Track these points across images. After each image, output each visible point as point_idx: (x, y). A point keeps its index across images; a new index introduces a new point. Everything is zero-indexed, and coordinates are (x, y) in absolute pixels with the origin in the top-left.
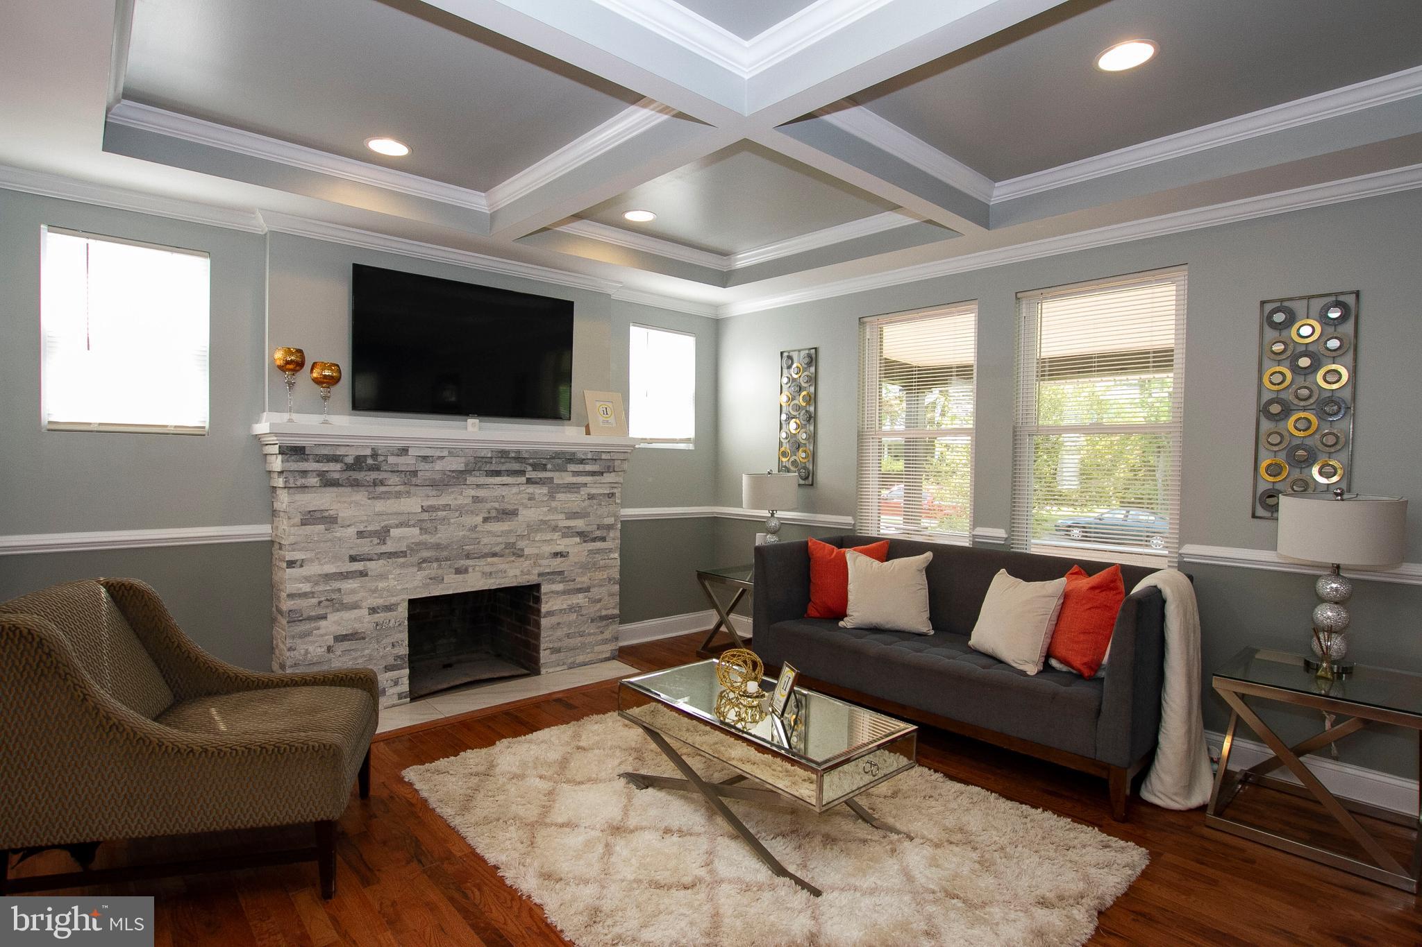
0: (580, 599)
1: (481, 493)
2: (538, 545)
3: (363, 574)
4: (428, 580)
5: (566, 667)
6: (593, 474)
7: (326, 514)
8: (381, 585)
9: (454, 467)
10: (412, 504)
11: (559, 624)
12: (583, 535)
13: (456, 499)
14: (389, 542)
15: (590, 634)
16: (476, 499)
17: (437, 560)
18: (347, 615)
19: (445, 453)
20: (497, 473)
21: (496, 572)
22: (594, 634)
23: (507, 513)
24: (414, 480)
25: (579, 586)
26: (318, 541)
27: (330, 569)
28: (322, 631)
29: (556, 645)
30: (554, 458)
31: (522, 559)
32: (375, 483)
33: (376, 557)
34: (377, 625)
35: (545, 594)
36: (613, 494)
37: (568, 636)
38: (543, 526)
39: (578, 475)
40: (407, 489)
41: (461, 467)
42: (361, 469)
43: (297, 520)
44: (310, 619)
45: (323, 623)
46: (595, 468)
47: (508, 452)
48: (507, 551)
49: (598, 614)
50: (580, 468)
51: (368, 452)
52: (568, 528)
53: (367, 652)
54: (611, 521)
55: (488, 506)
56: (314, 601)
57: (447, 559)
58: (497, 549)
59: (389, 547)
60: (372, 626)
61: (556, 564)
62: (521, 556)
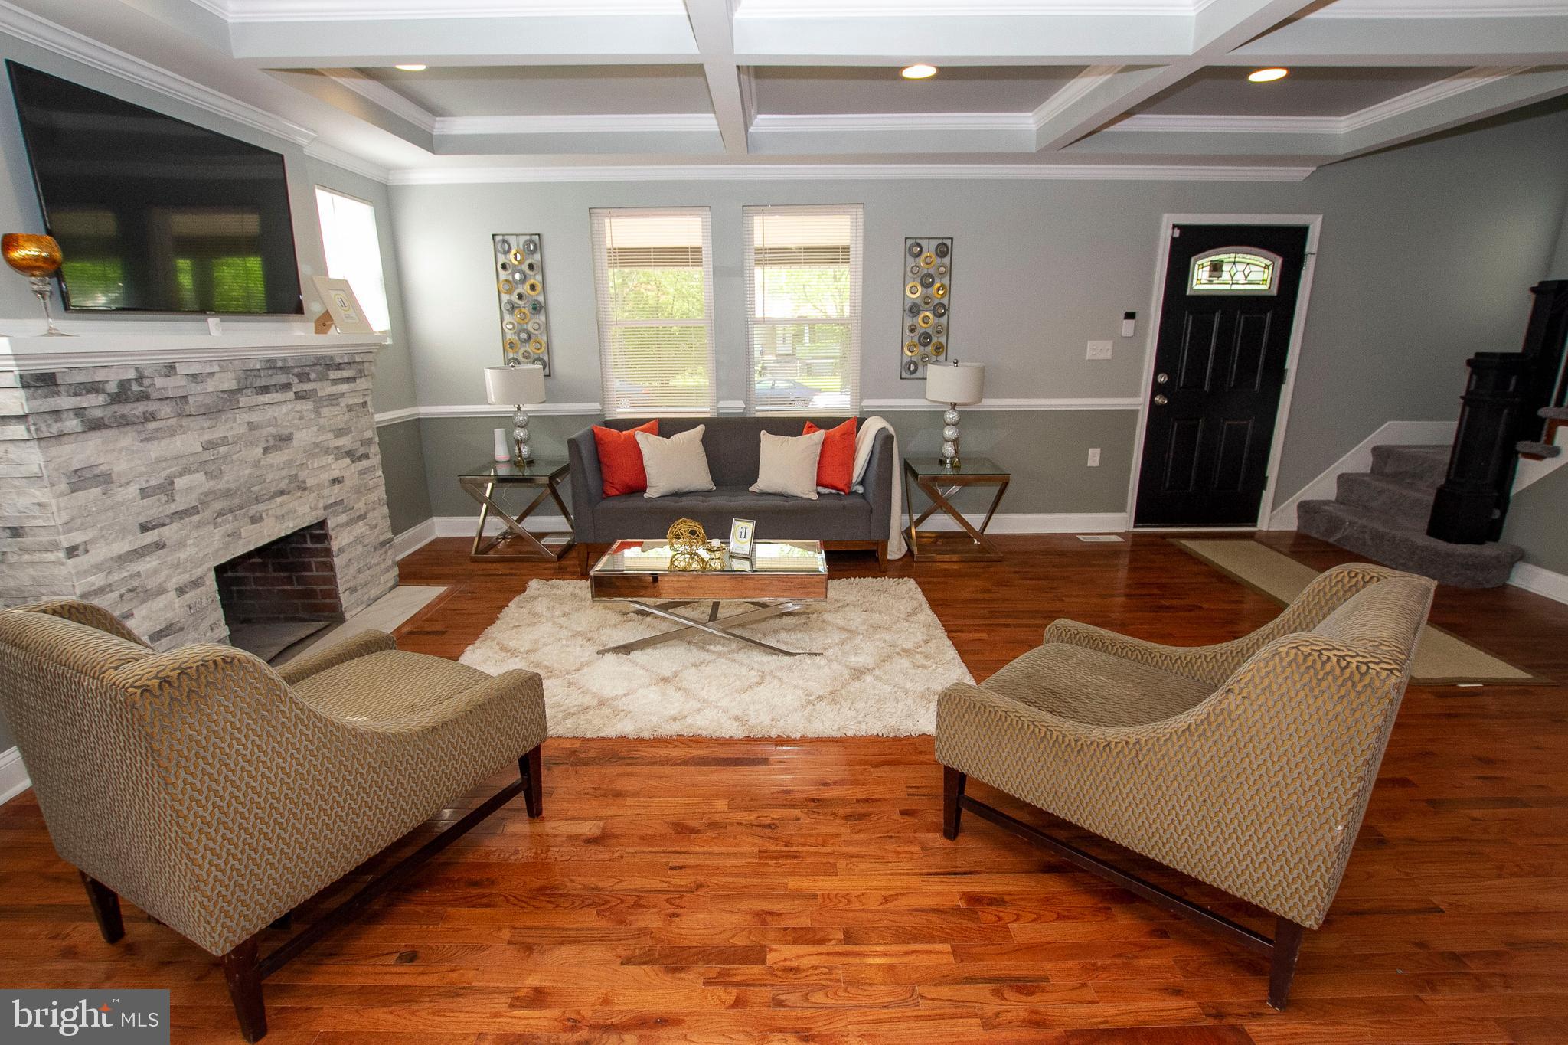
0: (361, 528)
1: (255, 417)
2: (316, 473)
3: (159, 546)
4: (227, 538)
5: (364, 606)
6: (348, 380)
7: (97, 471)
8: (182, 555)
9: (226, 386)
10: (189, 442)
11: (348, 561)
12: (351, 455)
13: (232, 428)
14: (177, 497)
15: (375, 565)
16: (252, 426)
17: (231, 511)
18: (155, 604)
19: (216, 369)
20: (265, 390)
21: (288, 513)
22: (379, 564)
23: (283, 439)
24: (185, 410)
25: (358, 514)
26: (97, 512)
27: (123, 547)
29: (352, 584)
30: (316, 365)
31: (307, 493)
32: (152, 417)
33: (168, 520)
34: (190, 608)
35: (333, 529)
36: (366, 402)
37: (359, 571)
38: (317, 449)
39: (337, 384)
40: (181, 423)
41: (233, 385)
42: (127, 400)
43: (65, 487)
46: (349, 373)
47: (274, 361)
48: (292, 485)
49: (378, 542)
50: (338, 374)
51: (133, 374)
52: (338, 448)
54: (369, 433)
55: (264, 432)
56: (115, 595)
57: (240, 508)
58: (283, 485)
59: (180, 503)
60: (185, 611)
61: (336, 492)
62: (305, 489)
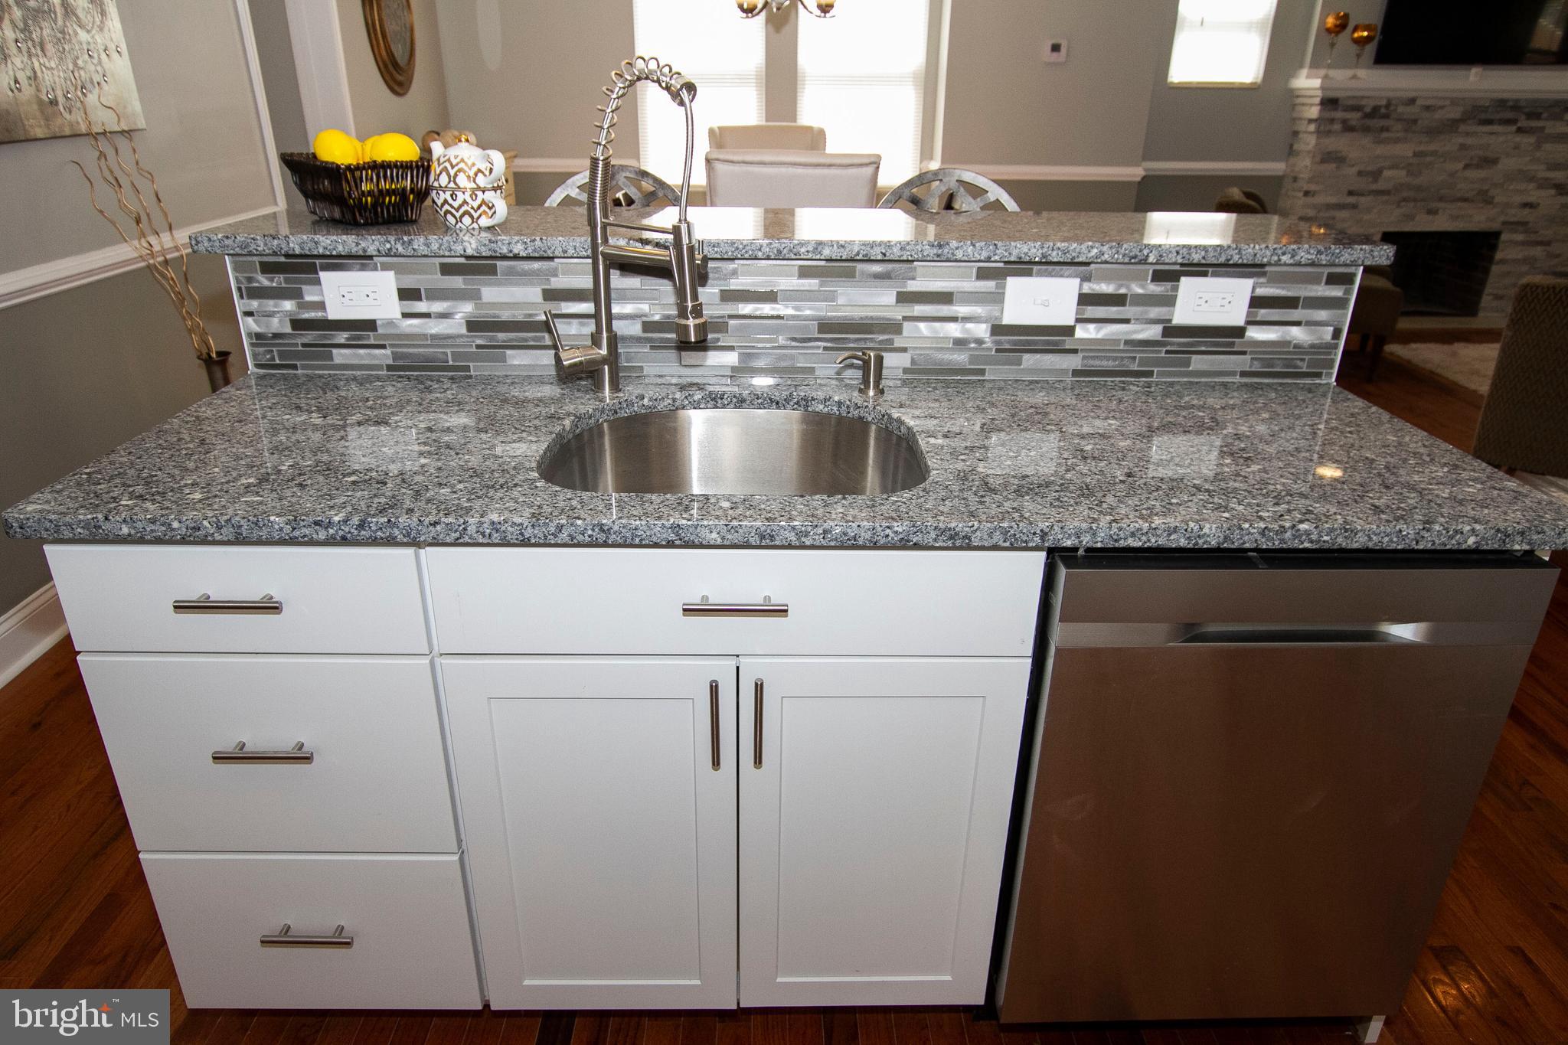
0: (1537, 251)
1: (1469, 141)
2: (1510, 194)
3: (1354, 206)
4: (1402, 218)
7: (1340, 155)
8: (1366, 217)
9: (1451, 116)
10: (1405, 150)
11: (1509, 272)
13: (1444, 146)
14: (1380, 181)
16: (1463, 147)
17: (1414, 200)
19: (1448, 103)
20: (1490, 122)
21: (1463, 216)
23: (1488, 161)
24: (1413, 128)
25: (1540, 239)
26: (1330, 177)
27: (1333, 200)
29: (1500, 292)
30: (1552, 106)
31: (1490, 207)
32: (1384, 129)
33: (1367, 193)
35: (1504, 242)
38: (1521, 175)
40: (1406, 136)
41: (1458, 116)
42: (1373, 118)
43: (1321, 159)
47: (1507, 101)
48: (1477, 198)
51: (1384, 103)
55: (1472, 153)
57: (1422, 200)
58: (1469, 195)
59: (1381, 185)
61: (1523, 215)
62: (1491, 204)
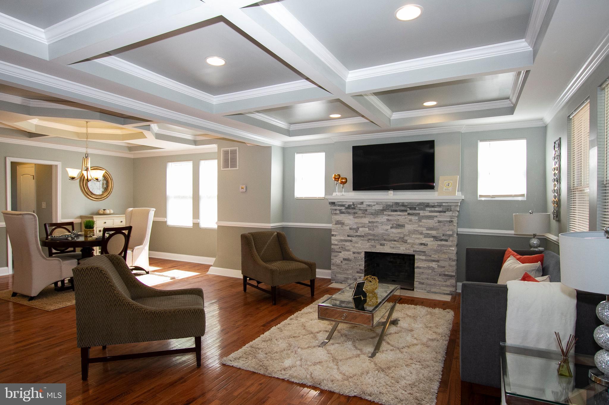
0: (434, 265)
1: (390, 218)
2: (413, 239)
3: (351, 241)
4: (371, 246)
5: (426, 291)
6: (440, 212)
7: (341, 222)
8: (356, 245)
9: (379, 208)
10: (366, 220)
11: (423, 273)
12: (435, 238)
13: (381, 219)
14: (359, 232)
15: (438, 281)
16: (388, 220)
17: (374, 240)
18: (346, 253)
19: (375, 204)
20: (396, 211)
21: (396, 247)
22: (441, 281)
23: (400, 226)
24: (366, 213)
25: (433, 259)
26: (339, 230)
27: (342, 238)
28: (340, 256)
29: (422, 281)
30: (419, 205)
31: (406, 244)
32: (355, 213)
33: (355, 236)
34: (355, 258)
35: (417, 259)
36: (452, 221)
37: (428, 279)
38: (415, 232)
39: (432, 212)
40: (365, 215)
41: (381, 208)
42: (350, 209)
43: (334, 223)
44: (337, 252)
45: (340, 254)
46: (440, 209)
47: (399, 203)
48: (400, 240)
49: (444, 273)
50: (433, 209)
51: (352, 204)
52: (428, 234)
53: (352, 265)
54: (451, 233)
55: (392, 222)
56: (338, 247)
57: (377, 240)
58: (396, 239)
60: (353, 258)
61: (422, 248)
62: (406, 243)
